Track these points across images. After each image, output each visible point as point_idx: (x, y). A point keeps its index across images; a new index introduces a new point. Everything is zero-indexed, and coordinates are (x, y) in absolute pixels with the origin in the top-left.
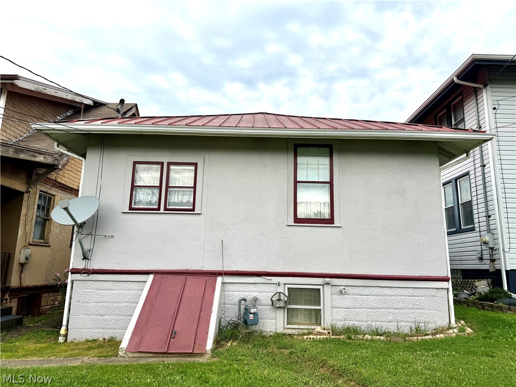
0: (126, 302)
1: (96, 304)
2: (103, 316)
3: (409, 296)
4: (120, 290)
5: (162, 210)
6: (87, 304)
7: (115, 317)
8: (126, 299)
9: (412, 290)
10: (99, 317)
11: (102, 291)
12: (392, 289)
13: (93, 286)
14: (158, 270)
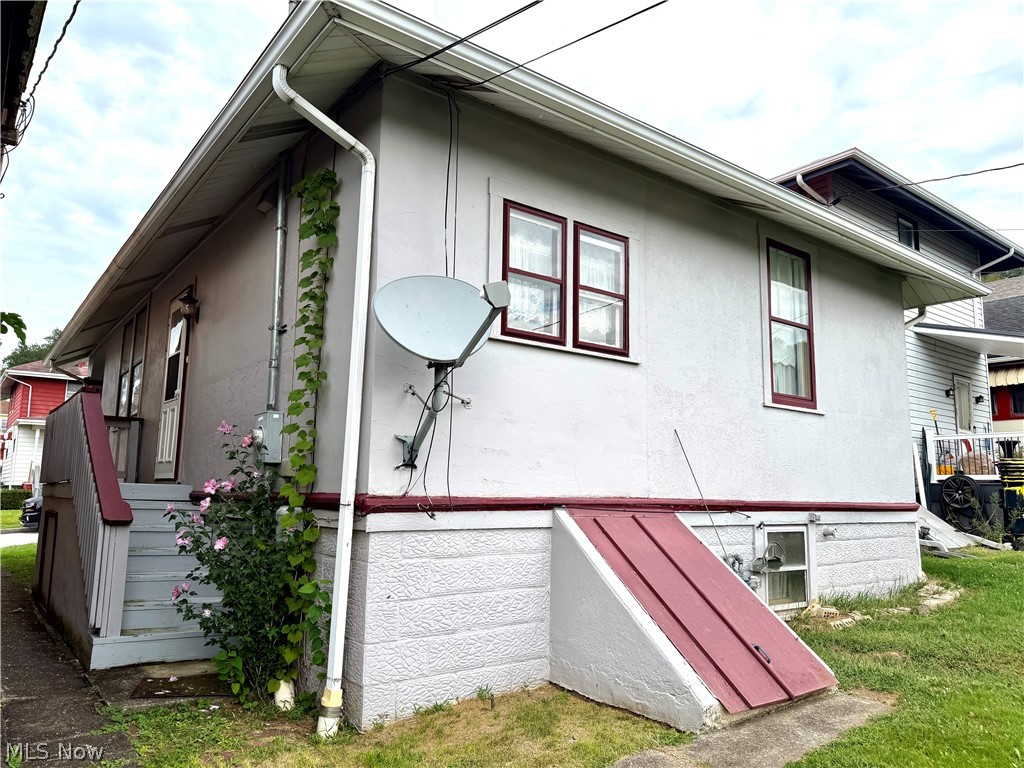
0: (505, 587)
1: (434, 600)
2: (454, 631)
3: (885, 537)
4: (488, 553)
5: (569, 347)
6: (410, 603)
7: (483, 633)
8: (505, 579)
9: (888, 526)
10: (444, 637)
11: (446, 562)
12: (872, 526)
13: (424, 549)
14: (573, 499)
